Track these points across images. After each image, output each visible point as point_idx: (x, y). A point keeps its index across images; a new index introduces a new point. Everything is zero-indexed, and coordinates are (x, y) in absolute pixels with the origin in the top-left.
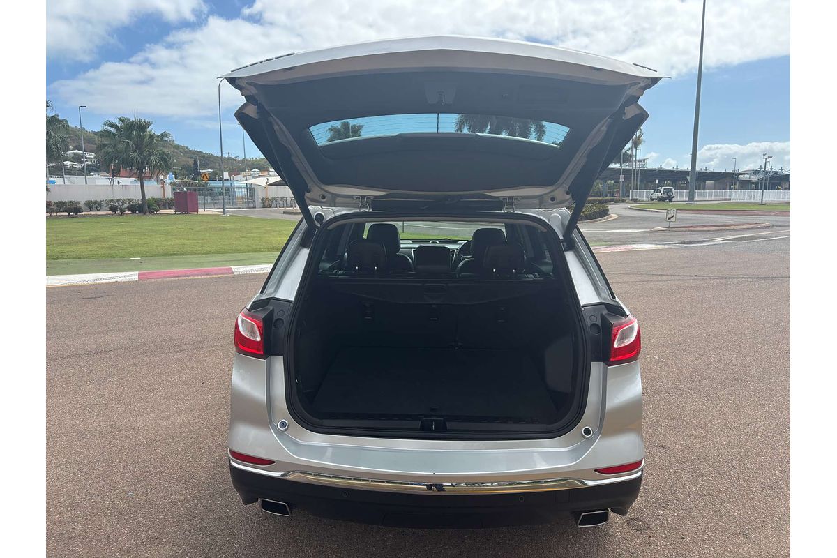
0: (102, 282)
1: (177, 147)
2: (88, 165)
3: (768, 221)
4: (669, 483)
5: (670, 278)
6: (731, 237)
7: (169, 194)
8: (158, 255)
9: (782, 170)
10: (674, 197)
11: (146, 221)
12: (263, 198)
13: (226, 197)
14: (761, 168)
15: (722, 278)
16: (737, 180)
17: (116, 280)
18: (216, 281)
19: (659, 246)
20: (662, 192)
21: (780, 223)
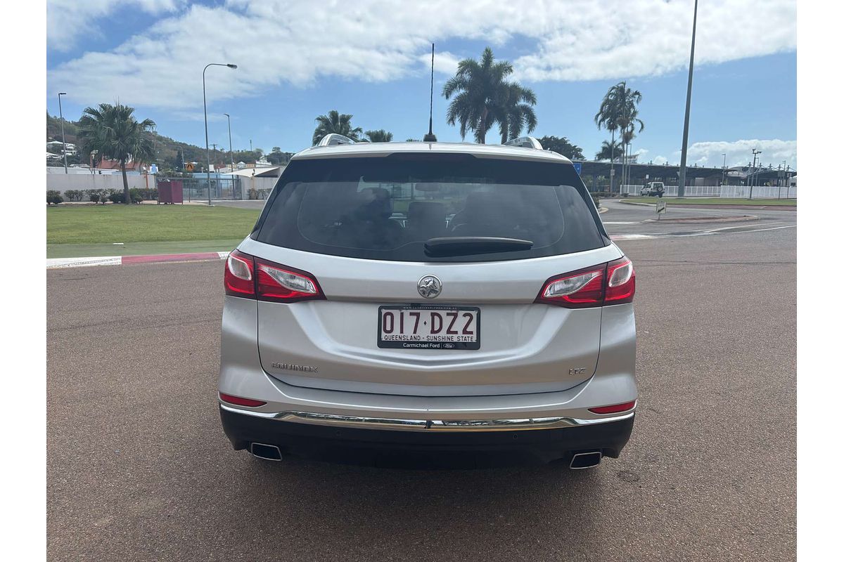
0: (84, 265)
1: (160, 139)
2: (68, 157)
3: (755, 214)
4: (659, 440)
5: (659, 263)
6: (719, 229)
7: (152, 184)
8: (141, 241)
9: (770, 166)
10: (664, 192)
11: (129, 211)
12: (250, 190)
13: (212, 190)
14: (750, 165)
15: (711, 263)
16: (726, 176)
17: (99, 264)
18: (202, 265)
19: (649, 236)
20: (652, 187)
21: (767, 217)
